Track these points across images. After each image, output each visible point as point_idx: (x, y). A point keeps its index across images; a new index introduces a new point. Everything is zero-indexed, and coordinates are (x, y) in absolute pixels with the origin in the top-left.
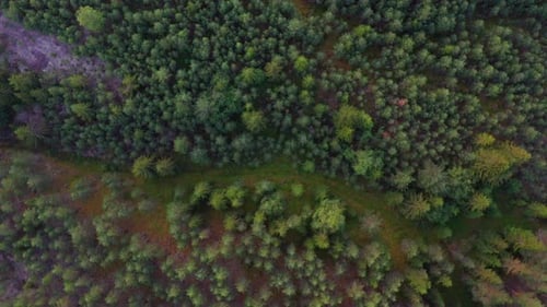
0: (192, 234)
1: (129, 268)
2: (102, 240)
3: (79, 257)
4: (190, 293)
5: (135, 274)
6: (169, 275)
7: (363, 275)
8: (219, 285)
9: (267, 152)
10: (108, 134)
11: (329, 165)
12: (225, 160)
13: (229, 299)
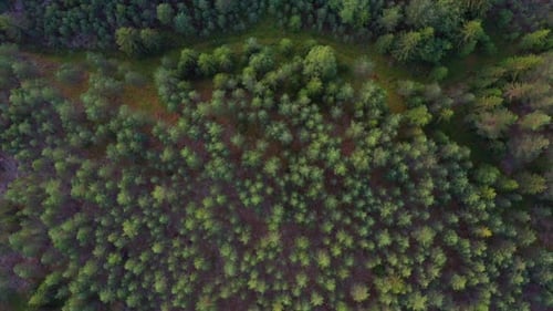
0: (182, 94)
1: (120, 136)
2: (90, 112)
3: (69, 135)
4: (184, 152)
5: (126, 141)
6: (161, 137)
7: (361, 113)
8: (213, 140)
9: (252, 12)
10: (91, 15)
11: (315, 17)
12: (210, 24)
13: (225, 153)
